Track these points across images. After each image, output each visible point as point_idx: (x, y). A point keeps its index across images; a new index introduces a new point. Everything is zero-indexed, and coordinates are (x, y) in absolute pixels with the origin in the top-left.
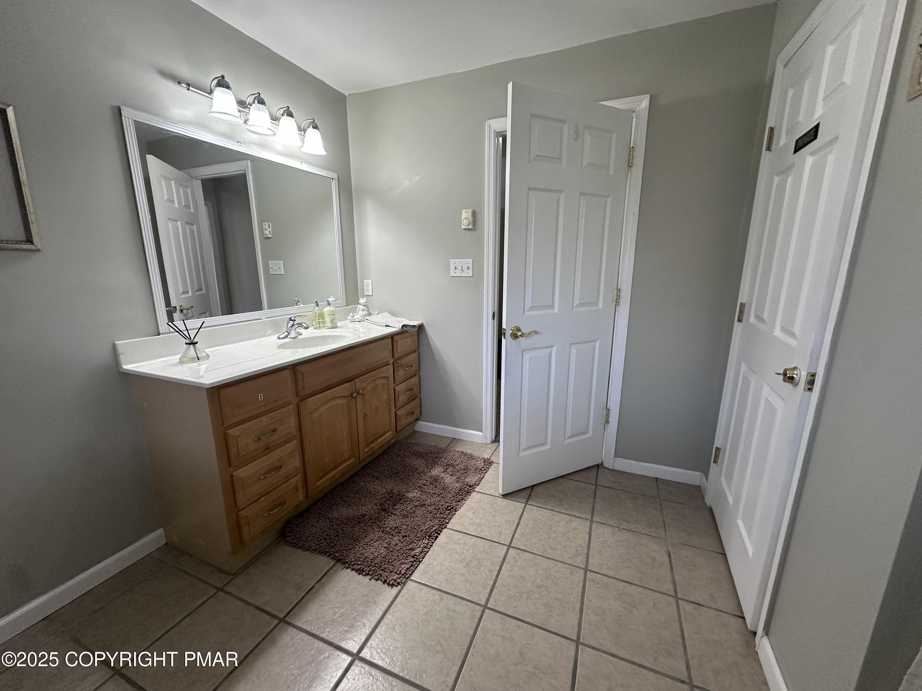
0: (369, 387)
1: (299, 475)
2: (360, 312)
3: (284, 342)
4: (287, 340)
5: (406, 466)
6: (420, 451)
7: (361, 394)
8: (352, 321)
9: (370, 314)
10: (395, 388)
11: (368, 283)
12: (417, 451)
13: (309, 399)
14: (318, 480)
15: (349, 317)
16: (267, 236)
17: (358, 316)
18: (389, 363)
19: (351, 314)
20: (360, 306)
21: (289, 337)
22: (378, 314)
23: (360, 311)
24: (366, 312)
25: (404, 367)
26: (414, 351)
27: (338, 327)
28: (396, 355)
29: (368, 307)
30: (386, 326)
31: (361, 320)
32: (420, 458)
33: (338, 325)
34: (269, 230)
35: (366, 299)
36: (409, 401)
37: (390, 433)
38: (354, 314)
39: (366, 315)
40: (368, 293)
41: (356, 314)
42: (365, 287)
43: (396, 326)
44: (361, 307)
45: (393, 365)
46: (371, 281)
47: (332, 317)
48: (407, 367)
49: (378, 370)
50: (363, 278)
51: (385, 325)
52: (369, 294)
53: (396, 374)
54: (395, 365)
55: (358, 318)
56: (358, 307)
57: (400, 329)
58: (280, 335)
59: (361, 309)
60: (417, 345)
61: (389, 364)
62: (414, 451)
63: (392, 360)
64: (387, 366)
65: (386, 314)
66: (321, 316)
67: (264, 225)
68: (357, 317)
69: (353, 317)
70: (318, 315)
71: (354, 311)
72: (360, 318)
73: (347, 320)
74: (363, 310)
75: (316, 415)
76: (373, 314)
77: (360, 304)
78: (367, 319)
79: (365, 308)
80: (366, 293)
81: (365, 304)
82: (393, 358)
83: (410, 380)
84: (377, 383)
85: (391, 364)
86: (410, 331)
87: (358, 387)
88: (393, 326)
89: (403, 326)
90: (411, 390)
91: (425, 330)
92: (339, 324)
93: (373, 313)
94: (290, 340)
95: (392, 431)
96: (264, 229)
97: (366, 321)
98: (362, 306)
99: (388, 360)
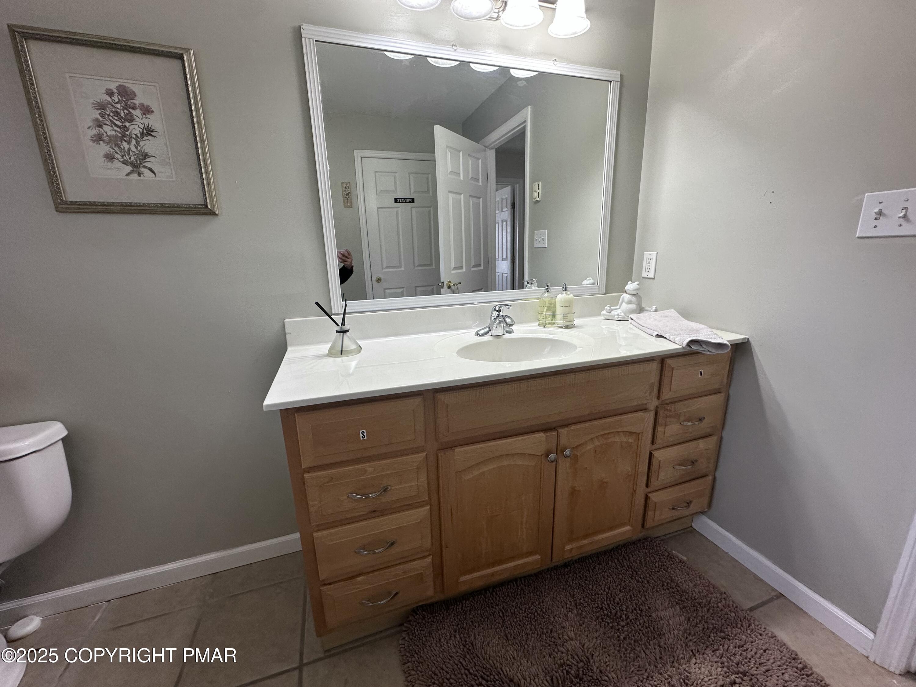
0: (590, 446)
1: (429, 560)
2: (624, 306)
3: (483, 340)
4: (486, 338)
5: (642, 611)
6: (685, 586)
7: (568, 457)
8: (608, 318)
9: (641, 310)
10: (653, 453)
11: (650, 257)
12: (677, 585)
13: (457, 450)
14: (465, 573)
15: (604, 312)
16: (536, 200)
17: (619, 311)
18: (648, 406)
19: (607, 308)
20: (625, 295)
21: (490, 334)
22: (656, 310)
23: (624, 303)
24: (633, 306)
25: (682, 418)
26: (717, 392)
27: (575, 327)
28: (666, 395)
29: (640, 297)
30: (658, 336)
31: (624, 318)
32: (678, 607)
33: (575, 323)
34: (538, 191)
35: (638, 284)
36: (683, 480)
37: (628, 528)
38: (612, 308)
39: (633, 312)
40: (647, 274)
41: (618, 307)
42: (644, 265)
43: (677, 340)
44: (626, 297)
45: (656, 414)
46: (656, 253)
47: (567, 310)
48: (689, 420)
49: (617, 418)
50: (644, 249)
51: (656, 333)
52: (649, 277)
53: (660, 429)
54: (661, 413)
55: (618, 315)
56: (622, 297)
57: (683, 348)
58: (480, 330)
59: (626, 300)
60: (725, 381)
61: (645, 409)
62: (672, 580)
63: (653, 403)
64: (640, 414)
65: (672, 313)
66: (552, 307)
67: (533, 186)
68: (616, 313)
69: (610, 312)
70: (547, 305)
71: (615, 302)
72: (622, 314)
73: (600, 315)
74: (629, 302)
75: (468, 477)
76: (648, 311)
77: (626, 293)
78: (632, 319)
79: (634, 299)
80: (644, 275)
81: (635, 292)
82: (658, 398)
83: (693, 444)
84: (610, 441)
85: (651, 411)
86: (708, 353)
87: (563, 441)
88: (671, 338)
89: (693, 342)
90: (693, 463)
91: (752, 353)
92: (577, 322)
93: (647, 308)
94: (491, 338)
95: (632, 526)
96: (533, 191)
97: (630, 321)
98: (629, 296)
99: (645, 402)
